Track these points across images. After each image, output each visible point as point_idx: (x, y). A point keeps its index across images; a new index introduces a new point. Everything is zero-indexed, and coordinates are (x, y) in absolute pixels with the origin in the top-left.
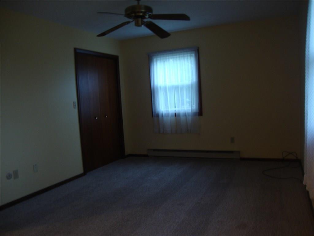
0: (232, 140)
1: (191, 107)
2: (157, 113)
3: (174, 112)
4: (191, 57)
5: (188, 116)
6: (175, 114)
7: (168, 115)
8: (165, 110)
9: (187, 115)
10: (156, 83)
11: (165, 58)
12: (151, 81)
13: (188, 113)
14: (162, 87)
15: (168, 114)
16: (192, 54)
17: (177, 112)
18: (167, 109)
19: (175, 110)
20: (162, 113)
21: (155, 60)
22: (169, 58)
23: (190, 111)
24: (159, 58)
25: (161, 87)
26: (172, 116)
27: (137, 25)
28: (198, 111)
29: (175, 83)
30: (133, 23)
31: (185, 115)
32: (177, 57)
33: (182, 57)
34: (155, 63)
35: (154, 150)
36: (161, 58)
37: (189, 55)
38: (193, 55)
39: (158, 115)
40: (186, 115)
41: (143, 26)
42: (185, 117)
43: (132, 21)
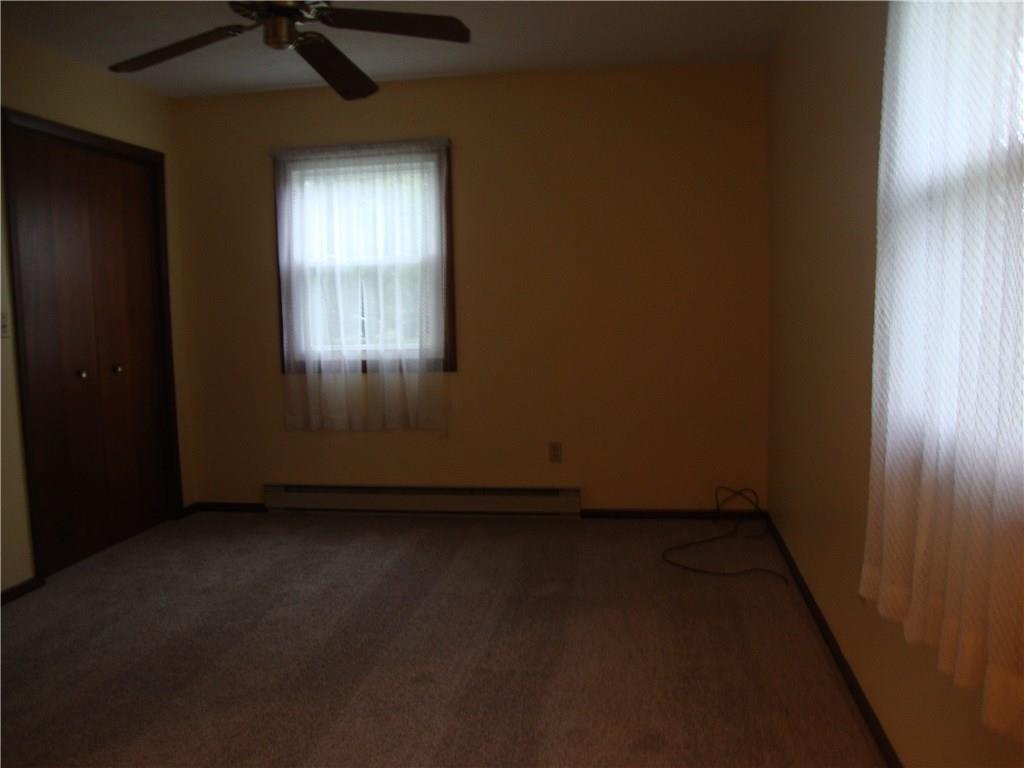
0: (555, 452)
1: (421, 341)
2: (297, 358)
3: (359, 358)
4: (422, 173)
5: (409, 370)
6: (364, 363)
7: (337, 367)
8: (329, 348)
9: (404, 367)
10: (297, 257)
11: (331, 170)
12: (280, 247)
13: (409, 362)
14: (318, 271)
15: (340, 362)
16: (426, 164)
17: (370, 357)
18: (336, 348)
19: (364, 351)
20: (316, 359)
21: (295, 174)
22: (346, 173)
23: (416, 356)
24: (312, 171)
25: (314, 271)
26: (353, 370)
27: (273, 40)
28: (442, 356)
29: (364, 259)
30: (259, 33)
31: (400, 368)
32: (374, 171)
33: (392, 170)
34: (295, 187)
35: (288, 488)
36: (321, 171)
37: (417, 165)
38: (432, 165)
39: (302, 367)
40: (401, 370)
41: (291, 47)
42: (398, 373)
43: (251, 28)
